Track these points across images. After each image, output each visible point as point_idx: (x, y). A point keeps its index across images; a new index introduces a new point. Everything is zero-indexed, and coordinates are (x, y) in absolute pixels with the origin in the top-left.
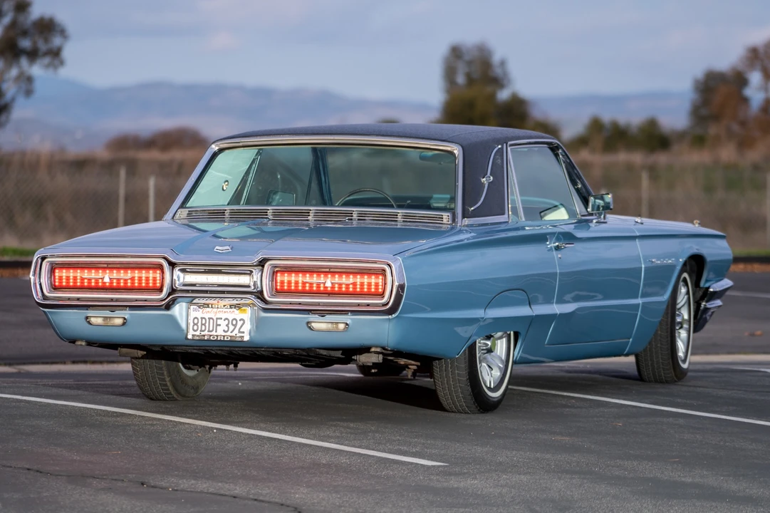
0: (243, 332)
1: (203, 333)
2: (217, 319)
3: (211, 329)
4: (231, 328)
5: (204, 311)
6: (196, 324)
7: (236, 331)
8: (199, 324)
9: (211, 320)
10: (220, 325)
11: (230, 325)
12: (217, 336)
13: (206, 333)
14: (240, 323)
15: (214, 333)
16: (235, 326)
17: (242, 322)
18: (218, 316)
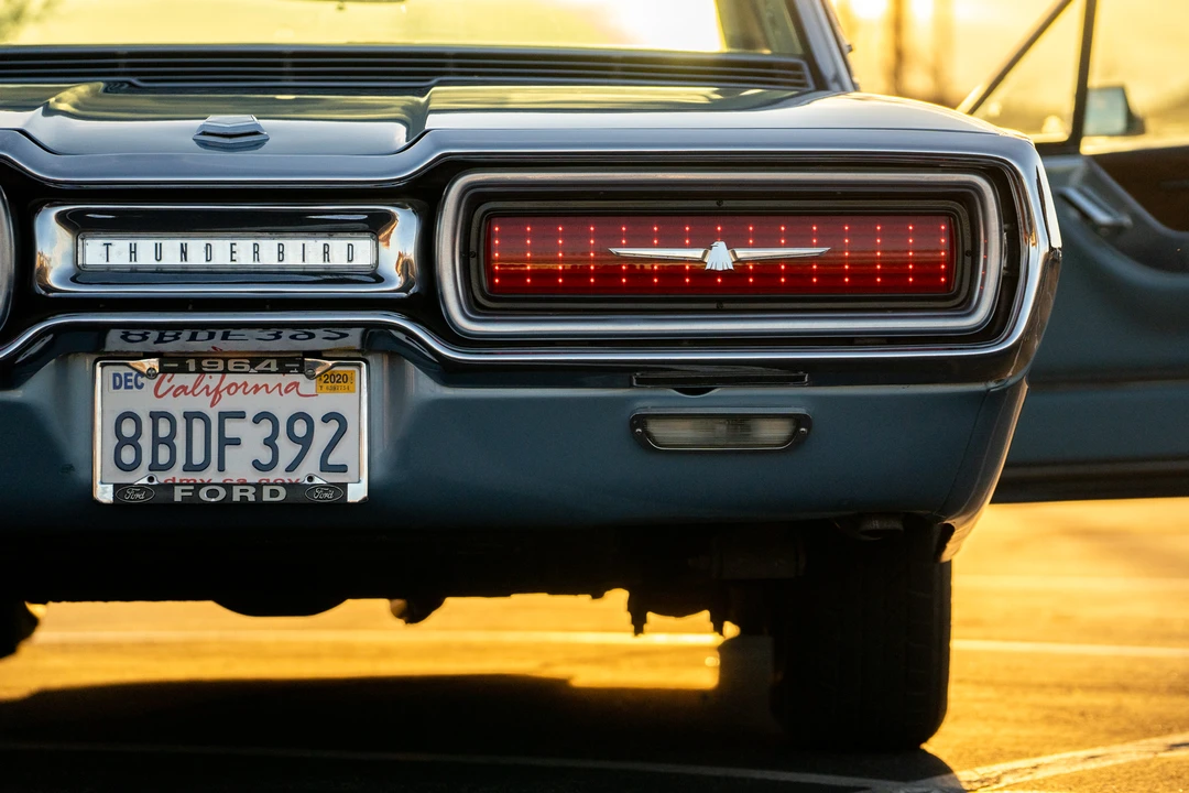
0: (343, 469)
1: (161, 478)
2: (223, 416)
3: (198, 458)
4: (288, 451)
5: (165, 386)
6: (133, 442)
7: (311, 464)
8: (146, 442)
9: (198, 426)
10: (236, 442)
11: (282, 441)
12: (228, 486)
13: (177, 474)
14: (323, 433)
15: (211, 475)
16: (305, 443)
17: (334, 426)
18: (228, 403)
